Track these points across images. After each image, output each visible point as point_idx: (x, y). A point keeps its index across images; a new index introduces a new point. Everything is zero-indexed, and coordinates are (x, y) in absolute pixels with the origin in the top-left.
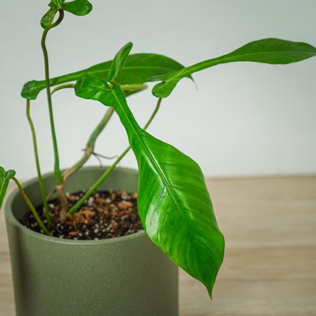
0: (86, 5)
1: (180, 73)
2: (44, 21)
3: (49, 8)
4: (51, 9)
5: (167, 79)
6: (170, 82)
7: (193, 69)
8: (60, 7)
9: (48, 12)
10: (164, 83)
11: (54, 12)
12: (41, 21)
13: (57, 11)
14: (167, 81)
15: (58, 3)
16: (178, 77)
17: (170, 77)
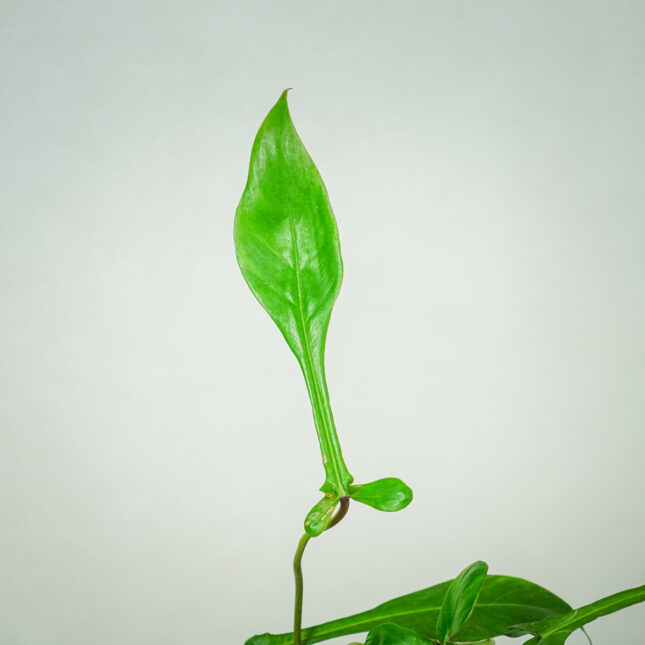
0: (401, 491)
1: (570, 619)
2: (312, 521)
3: (323, 495)
4: (326, 498)
5: (544, 631)
6: (550, 637)
7: (596, 610)
8: (343, 493)
9: (320, 503)
10: (538, 638)
11: (332, 503)
12: (306, 521)
13: (337, 502)
14: (545, 636)
15: (340, 485)
16: (566, 628)
17: (549, 627)
